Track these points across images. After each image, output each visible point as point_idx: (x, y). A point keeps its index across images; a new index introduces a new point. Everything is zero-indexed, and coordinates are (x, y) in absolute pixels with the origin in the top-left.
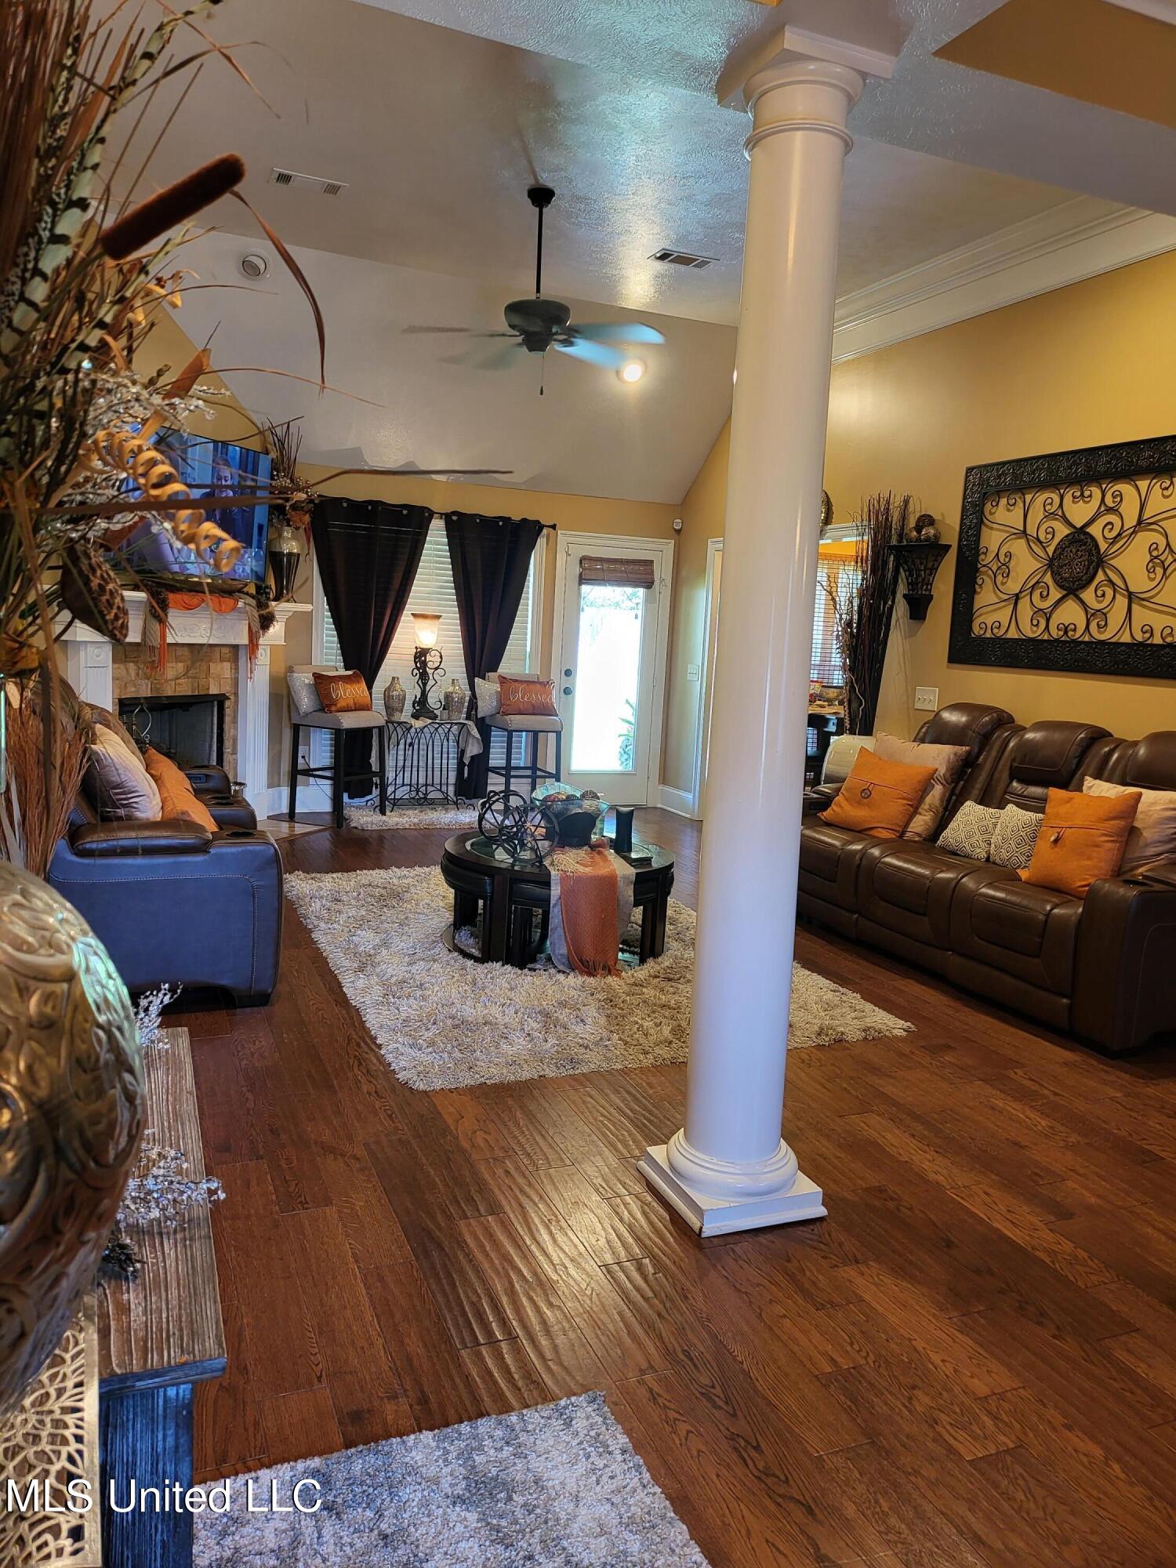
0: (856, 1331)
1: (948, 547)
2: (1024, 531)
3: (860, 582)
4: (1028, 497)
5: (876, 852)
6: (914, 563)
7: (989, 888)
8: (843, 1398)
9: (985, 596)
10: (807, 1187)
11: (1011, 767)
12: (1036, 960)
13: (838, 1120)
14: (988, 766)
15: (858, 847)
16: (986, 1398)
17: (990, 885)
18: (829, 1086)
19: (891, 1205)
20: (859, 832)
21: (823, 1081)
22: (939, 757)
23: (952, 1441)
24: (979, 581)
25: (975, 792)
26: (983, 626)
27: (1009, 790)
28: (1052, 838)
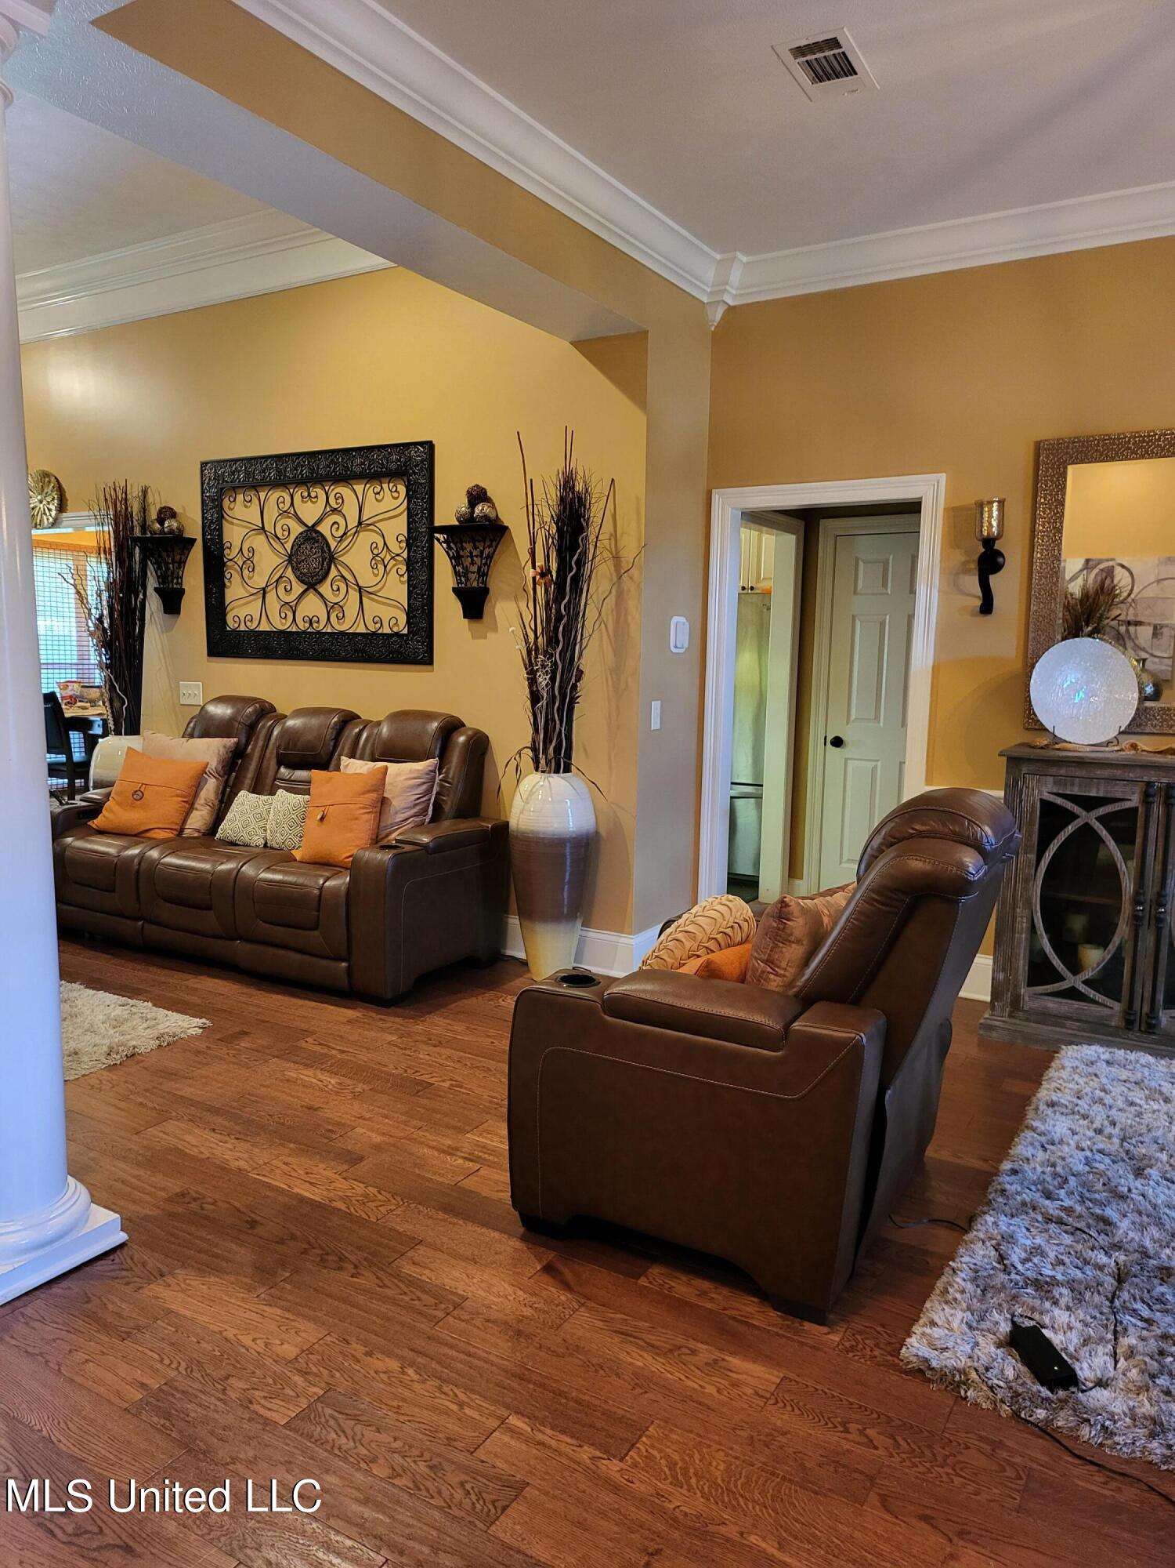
0: (165, 1346)
1: (192, 541)
2: (263, 528)
3: (106, 575)
4: (262, 495)
5: (154, 854)
6: (160, 556)
7: (268, 872)
8: (155, 1419)
9: (234, 591)
10: (105, 1217)
11: (277, 754)
12: (316, 933)
13: (135, 1137)
14: (257, 755)
15: (135, 851)
16: (296, 1358)
17: (268, 869)
18: (123, 1105)
19: (194, 1206)
20: (135, 835)
21: (116, 1102)
22: (210, 751)
23: (268, 1414)
24: (228, 576)
25: (248, 781)
26: (236, 619)
27: (278, 776)
28: (319, 817)
